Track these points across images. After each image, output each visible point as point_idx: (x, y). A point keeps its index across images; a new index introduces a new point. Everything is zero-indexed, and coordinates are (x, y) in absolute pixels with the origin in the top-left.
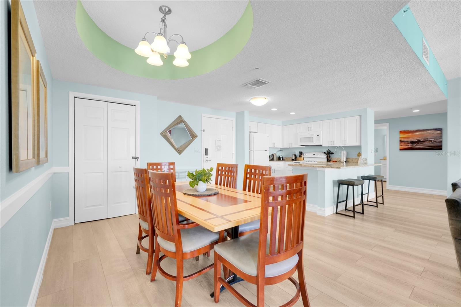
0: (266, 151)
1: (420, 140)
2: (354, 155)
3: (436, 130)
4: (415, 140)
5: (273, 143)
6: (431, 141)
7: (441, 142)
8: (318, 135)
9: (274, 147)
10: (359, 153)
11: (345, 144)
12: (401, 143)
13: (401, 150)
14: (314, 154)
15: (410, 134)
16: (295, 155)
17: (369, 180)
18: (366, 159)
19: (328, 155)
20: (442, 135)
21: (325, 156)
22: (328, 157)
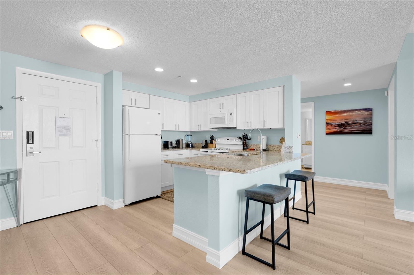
0: (157, 135)
1: (348, 122)
2: (275, 141)
3: (366, 110)
4: (343, 122)
5: (176, 125)
6: (361, 123)
7: (371, 124)
8: (231, 114)
9: (177, 130)
10: (282, 138)
11: (265, 126)
12: (328, 126)
13: (327, 134)
14: (227, 140)
15: (337, 116)
16: (206, 141)
17: (296, 180)
18: (291, 147)
19: (244, 141)
20: (372, 116)
21: (240, 142)
22: (244, 144)
